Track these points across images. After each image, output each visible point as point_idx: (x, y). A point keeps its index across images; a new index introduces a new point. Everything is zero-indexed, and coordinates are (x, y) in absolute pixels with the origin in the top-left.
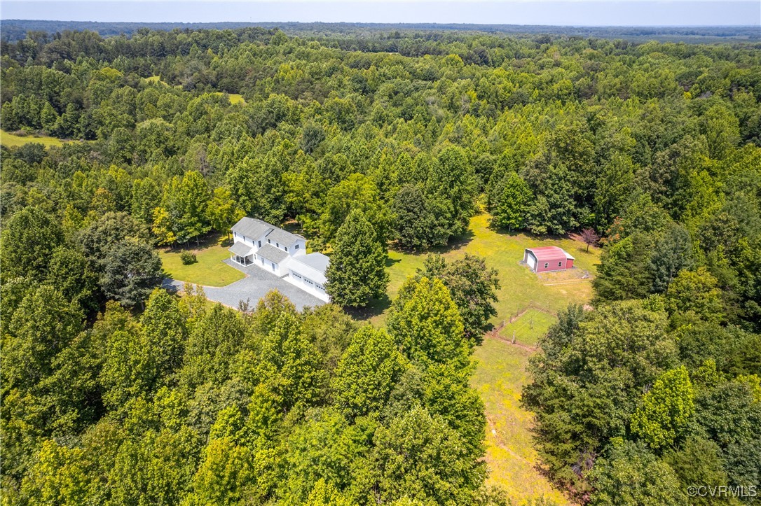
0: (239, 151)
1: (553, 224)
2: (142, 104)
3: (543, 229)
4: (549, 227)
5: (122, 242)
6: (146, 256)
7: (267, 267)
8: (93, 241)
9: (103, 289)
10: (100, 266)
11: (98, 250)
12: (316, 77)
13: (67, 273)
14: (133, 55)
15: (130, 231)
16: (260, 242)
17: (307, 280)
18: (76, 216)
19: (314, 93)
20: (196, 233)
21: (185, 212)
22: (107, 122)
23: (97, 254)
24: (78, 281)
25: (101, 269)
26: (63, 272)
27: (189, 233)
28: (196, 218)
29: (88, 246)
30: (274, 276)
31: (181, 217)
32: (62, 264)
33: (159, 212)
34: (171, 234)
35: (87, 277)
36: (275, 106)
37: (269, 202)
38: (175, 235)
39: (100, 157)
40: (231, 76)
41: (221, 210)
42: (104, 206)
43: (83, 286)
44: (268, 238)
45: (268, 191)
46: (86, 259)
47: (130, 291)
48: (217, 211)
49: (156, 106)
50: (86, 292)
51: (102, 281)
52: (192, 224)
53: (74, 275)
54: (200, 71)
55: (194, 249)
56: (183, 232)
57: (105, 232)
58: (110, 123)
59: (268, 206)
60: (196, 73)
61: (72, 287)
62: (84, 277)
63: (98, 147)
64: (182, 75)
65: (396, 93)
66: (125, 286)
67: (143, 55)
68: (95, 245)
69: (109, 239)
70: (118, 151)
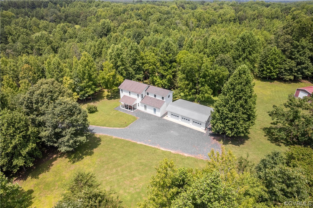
0: (99, 44)
1: (298, 74)
2: (30, 27)
3: (292, 78)
4: (295, 76)
5: (57, 102)
6: (78, 112)
7: (150, 111)
8: (31, 103)
9: (43, 140)
10: (40, 122)
11: (37, 109)
12: (117, 14)
13: (14, 132)
14: (18, 8)
15: (60, 93)
16: (142, 95)
17: (184, 118)
18: (12, 84)
19: (118, 21)
20: (92, 92)
21: (84, 79)
22: (14, 33)
23: (36, 113)
24: (24, 137)
25: (41, 124)
26: (11, 131)
27: (87, 92)
28: (92, 82)
29: (27, 107)
30: (156, 116)
31: (81, 82)
32: (9, 125)
33: (66, 79)
34: (75, 93)
35: (31, 133)
36: (106, 25)
37: (134, 70)
38: (78, 94)
39: (13, 53)
40: (73, 16)
41: (109, 76)
42: (30, 77)
43: (28, 140)
44: (146, 92)
45: (134, 63)
46: (28, 117)
47: (68, 141)
48: (106, 77)
49: (39, 28)
50: (32, 146)
51: (43, 134)
52: (89, 86)
53: (20, 132)
54: (56, 14)
55: (90, 102)
56: (83, 92)
57: (41, 95)
58: (16, 34)
59: (134, 73)
60: (55, 15)
61: (20, 144)
62: (29, 133)
63: (10, 47)
64: (47, 16)
65: (160, 19)
66: (63, 136)
67: (24, 8)
68: (35, 106)
69: (46, 100)
70: (23, 49)
